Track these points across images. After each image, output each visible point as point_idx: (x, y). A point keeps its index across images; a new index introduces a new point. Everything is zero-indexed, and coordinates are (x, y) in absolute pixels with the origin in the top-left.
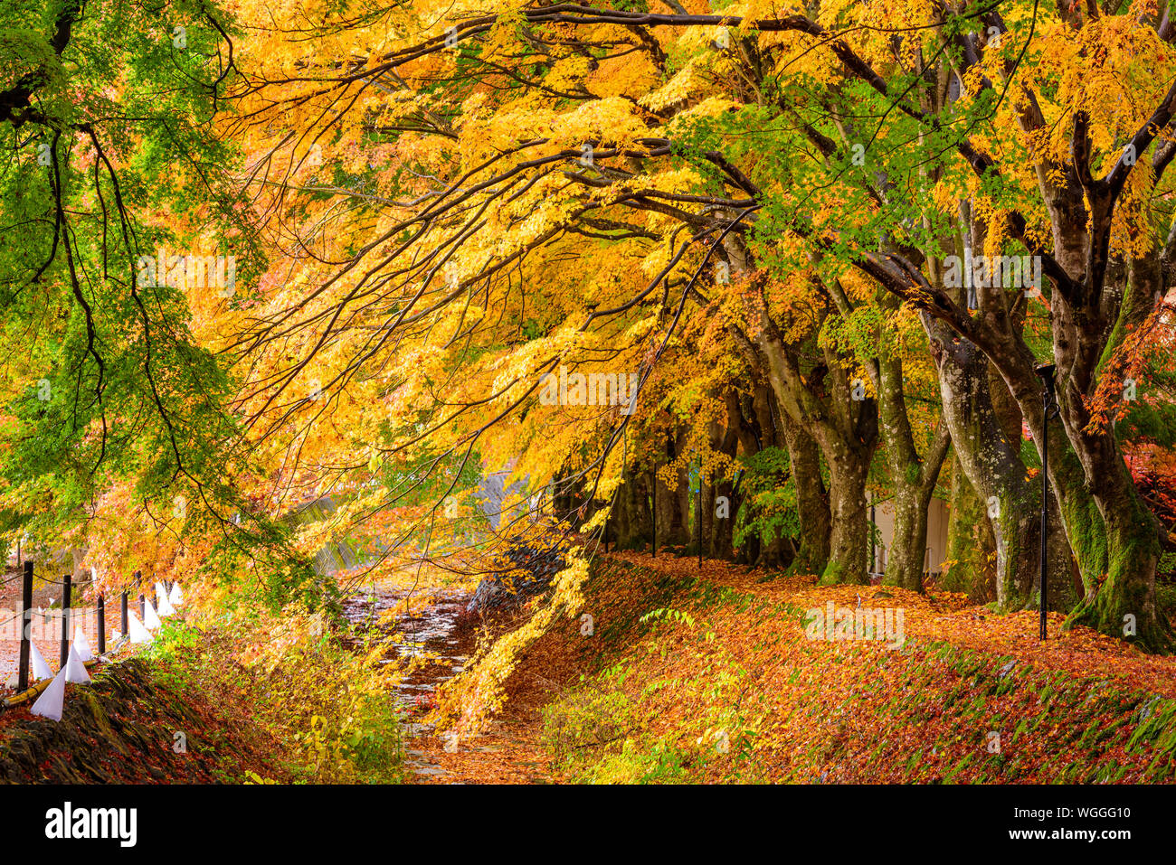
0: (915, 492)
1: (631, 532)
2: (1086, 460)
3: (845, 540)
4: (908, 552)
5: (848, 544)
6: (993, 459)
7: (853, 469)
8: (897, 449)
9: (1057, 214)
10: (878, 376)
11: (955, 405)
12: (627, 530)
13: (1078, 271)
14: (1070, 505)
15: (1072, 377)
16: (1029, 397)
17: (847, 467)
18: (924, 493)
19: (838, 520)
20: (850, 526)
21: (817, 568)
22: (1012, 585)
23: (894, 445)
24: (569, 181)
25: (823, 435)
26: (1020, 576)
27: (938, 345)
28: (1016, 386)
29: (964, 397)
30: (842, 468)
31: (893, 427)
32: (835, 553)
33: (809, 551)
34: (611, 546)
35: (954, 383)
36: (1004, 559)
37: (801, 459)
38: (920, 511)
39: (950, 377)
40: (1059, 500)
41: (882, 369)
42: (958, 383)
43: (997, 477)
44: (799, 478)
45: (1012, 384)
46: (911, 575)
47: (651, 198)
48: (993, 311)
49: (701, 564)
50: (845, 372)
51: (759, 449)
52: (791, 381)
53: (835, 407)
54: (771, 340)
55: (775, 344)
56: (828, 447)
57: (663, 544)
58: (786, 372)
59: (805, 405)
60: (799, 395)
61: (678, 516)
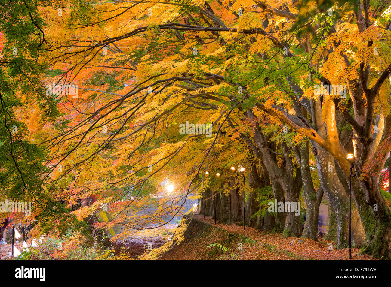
0: (314, 203)
1: (224, 217)
2: (367, 192)
4: (311, 225)
5: (292, 222)
6: (336, 192)
7: (294, 195)
8: (307, 187)
9: (355, 102)
10: (300, 161)
11: (322, 171)
12: (223, 216)
13: (363, 122)
14: (362, 209)
15: (360, 161)
17: (291, 194)
18: (317, 204)
19: (288, 213)
20: (293, 216)
21: (281, 230)
22: (343, 238)
23: (306, 186)
25: (282, 182)
26: (346, 235)
27: (315, 149)
29: (325, 169)
30: (290, 194)
31: (306, 179)
32: (287, 225)
33: (280, 225)
34: (217, 222)
35: (321, 163)
36: (340, 229)
37: (277, 191)
38: (316, 210)
39: (320, 161)
40: (358, 207)
41: (302, 158)
42: (323, 163)
43: (337, 198)
44: (276, 198)
46: (313, 234)
47: (212, 95)
49: (244, 229)
50: (290, 159)
51: (264, 186)
52: (271, 162)
53: (287, 172)
54: (264, 147)
55: (265, 149)
56: (284, 187)
57: (235, 221)
58: (269, 159)
59: (276, 171)
60: (274, 167)
61: (240, 211)
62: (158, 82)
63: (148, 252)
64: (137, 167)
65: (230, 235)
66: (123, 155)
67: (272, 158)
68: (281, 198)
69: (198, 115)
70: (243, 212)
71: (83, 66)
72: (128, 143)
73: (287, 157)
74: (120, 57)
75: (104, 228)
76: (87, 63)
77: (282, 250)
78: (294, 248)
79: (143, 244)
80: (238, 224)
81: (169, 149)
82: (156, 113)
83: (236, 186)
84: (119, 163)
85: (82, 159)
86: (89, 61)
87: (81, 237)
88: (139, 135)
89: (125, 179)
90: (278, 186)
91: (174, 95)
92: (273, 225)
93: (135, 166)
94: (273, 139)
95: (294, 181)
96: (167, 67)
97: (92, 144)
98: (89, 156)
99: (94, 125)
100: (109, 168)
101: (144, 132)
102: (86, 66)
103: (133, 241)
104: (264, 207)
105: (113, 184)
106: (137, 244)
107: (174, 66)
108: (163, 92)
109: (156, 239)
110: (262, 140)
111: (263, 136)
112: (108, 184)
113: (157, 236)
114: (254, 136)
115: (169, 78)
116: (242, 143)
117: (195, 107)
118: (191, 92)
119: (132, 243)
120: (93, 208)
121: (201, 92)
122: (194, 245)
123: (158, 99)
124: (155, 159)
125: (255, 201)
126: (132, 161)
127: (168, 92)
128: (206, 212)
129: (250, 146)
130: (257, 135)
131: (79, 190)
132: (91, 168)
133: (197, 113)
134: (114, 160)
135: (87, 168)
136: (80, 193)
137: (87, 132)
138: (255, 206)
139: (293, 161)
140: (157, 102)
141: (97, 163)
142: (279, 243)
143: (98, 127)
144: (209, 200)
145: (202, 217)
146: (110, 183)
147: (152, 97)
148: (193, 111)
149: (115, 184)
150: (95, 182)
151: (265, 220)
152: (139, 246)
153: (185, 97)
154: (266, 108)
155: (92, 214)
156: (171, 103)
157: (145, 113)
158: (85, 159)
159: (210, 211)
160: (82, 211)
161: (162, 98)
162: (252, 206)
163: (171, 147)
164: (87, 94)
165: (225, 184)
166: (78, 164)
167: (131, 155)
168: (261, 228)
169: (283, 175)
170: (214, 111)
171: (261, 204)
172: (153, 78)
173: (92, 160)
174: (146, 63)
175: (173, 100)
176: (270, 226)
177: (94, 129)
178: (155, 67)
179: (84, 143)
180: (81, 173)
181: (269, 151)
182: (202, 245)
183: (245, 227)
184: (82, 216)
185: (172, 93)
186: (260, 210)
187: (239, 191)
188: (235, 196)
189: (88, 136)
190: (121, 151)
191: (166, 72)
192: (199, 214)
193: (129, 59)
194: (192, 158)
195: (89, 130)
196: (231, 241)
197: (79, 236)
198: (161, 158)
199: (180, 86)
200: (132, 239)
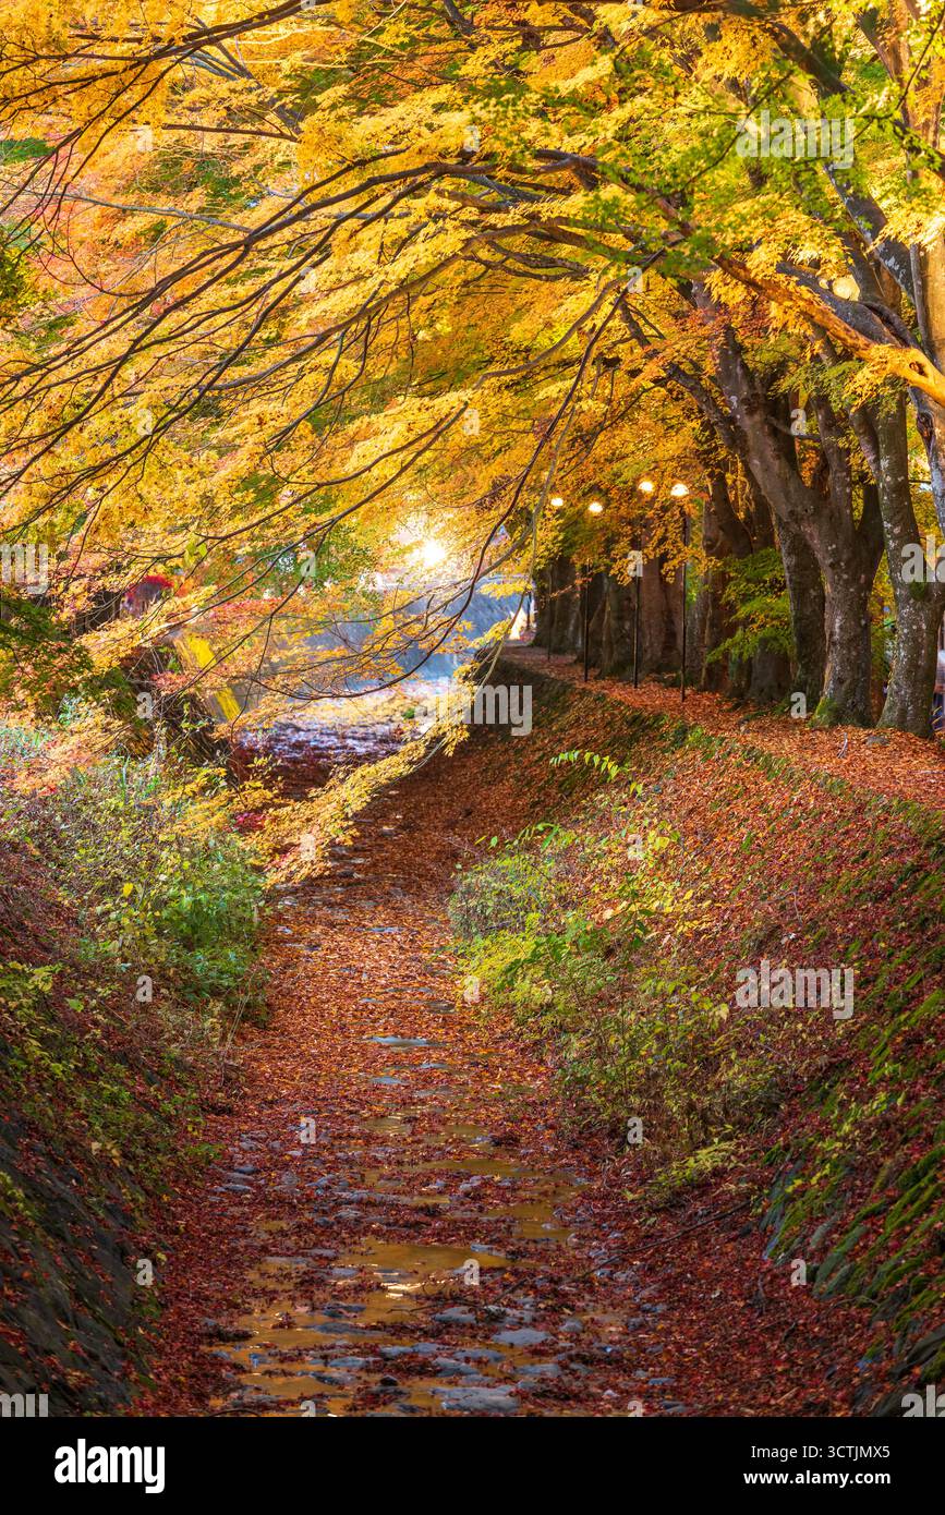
0: (922, 609)
1: (616, 656)
3: (843, 669)
4: (913, 685)
5: (847, 675)
7: (854, 579)
10: (878, 460)
12: (612, 653)
17: (845, 576)
18: (934, 612)
19: (834, 644)
20: (850, 652)
23: (896, 549)
24: (461, 204)
25: (816, 534)
27: (926, 422)
30: (840, 578)
31: (895, 525)
32: (830, 686)
33: (806, 683)
37: (796, 566)
38: (929, 634)
41: (882, 451)
44: (794, 589)
46: (917, 715)
47: (567, 228)
49: (684, 698)
50: (844, 453)
51: (751, 551)
52: (776, 465)
53: (832, 499)
54: (751, 412)
55: (757, 417)
56: (822, 550)
57: (652, 671)
58: (769, 453)
59: (794, 497)
60: (786, 481)
61: (672, 635)
62: (373, 181)
63: (341, 776)
64: (300, 480)
65: (635, 719)
66: (251, 440)
67: (778, 449)
68: (812, 591)
69: (522, 299)
70: (680, 641)
71: (111, 128)
72: (273, 396)
73: (831, 445)
74: (241, 93)
75: (187, 691)
76: (125, 114)
77: (808, 772)
78: (850, 764)
79: (337, 748)
80: (664, 681)
81: (412, 417)
82: (372, 292)
83: (654, 550)
84: (240, 464)
85: (108, 451)
86: (133, 108)
87: (109, 724)
88: (312, 370)
89: (260, 522)
90: (800, 548)
91: (431, 228)
92: (783, 684)
93: (295, 479)
94: (785, 384)
95: (854, 532)
96: (406, 128)
97: (143, 400)
98: (134, 442)
99: (148, 332)
100: (204, 485)
101: (329, 357)
102: (121, 125)
103: (302, 736)
104: (753, 621)
105: (217, 541)
106: (316, 748)
107: (430, 127)
108: (392, 216)
109: (382, 730)
110: (745, 388)
111: (749, 374)
112: (201, 539)
113: (385, 720)
114: (718, 372)
115: (411, 168)
116: (677, 399)
117: (509, 271)
118: (493, 219)
119: (298, 746)
120: (148, 622)
121: (528, 217)
122: (511, 752)
123: (377, 241)
124: (366, 451)
125: (723, 602)
126: (282, 463)
127: (412, 219)
128: (555, 640)
129: (704, 407)
130: (726, 369)
131: (101, 559)
132: (141, 484)
133: (517, 291)
134: (221, 455)
135: (125, 482)
136: (103, 572)
137: (124, 359)
138: (721, 619)
139: (854, 460)
140: (372, 252)
141: (163, 467)
142: (800, 749)
143: (165, 340)
144: (565, 598)
145: (540, 655)
146: (207, 538)
147: (351, 237)
148: (505, 284)
149: (223, 539)
150: (155, 534)
151: (758, 668)
152: (320, 756)
153: (471, 233)
154: (752, 275)
155: (148, 645)
156: (421, 255)
157: (331, 290)
158: (120, 452)
159: (570, 636)
160: (113, 634)
161: (390, 239)
162: (712, 619)
163: (420, 409)
164: (130, 225)
165: (617, 542)
166: (96, 469)
167: (282, 440)
168: (741, 696)
169: (817, 512)
170: (577, 284)
171: (742, 612)
172: (357, 169)
173: (145, 455)
174: (334, 113)
175: (428, 245)
176: (771, 687)
177: (149, 346)
178: (367, 128)
179: (117, 394)
180: (107, 502)
181: (771, 425)
182: (539, 754)
183: (687, 692)
184: (112, 652)
185: (425, 219)
186: (739, 633)
187: (668, 566)
188: (656, 586)
189: (128, 372)
190: (245, 425)
191: (402, 146)
192: (531, 646)
193: (273, 101)
194: (500, 450)
195: (132, 350)
196: (638, 742)
197: (102, 719)
198: (386, 451)
199: (453, 196)
200: (298, 730)
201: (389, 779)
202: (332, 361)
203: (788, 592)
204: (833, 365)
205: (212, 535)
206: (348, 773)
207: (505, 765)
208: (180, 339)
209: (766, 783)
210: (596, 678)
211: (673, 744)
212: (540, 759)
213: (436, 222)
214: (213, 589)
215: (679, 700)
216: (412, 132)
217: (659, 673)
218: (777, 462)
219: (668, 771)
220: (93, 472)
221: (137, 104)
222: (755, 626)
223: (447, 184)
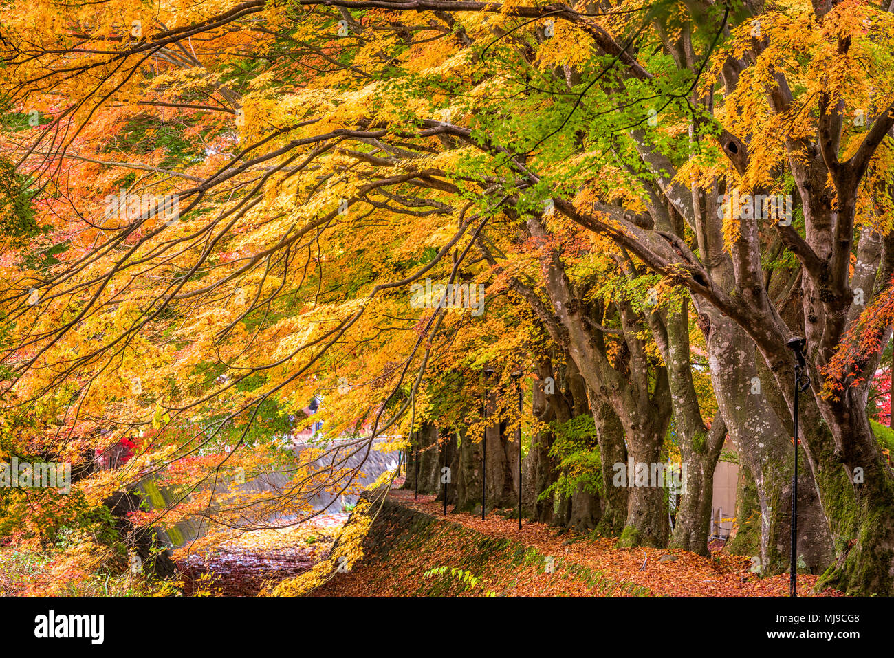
0: (701, 459)
1: (467, 496)
2: (836, 430)
3: (641, 505)
4: (694, 517)
5: (644, 509)
6: (758, 429)
7: (649, 437)
8: (684, 418)
9: (808, 195)
10: (667, 348)
11: (722, 377)
12: (464, 493)
13: (827, 249)
14: (823, 473)
15: (820, 350)
16: (784, 369)
17: (643, 435)
18: (710, 461)
21: (616, 529)
22: (775, 549)
23: (681, 414)
24: (357, 160)
25: (620, 404)
26: (783, 541)
27: (706, 319)
28: (772, 359)
29: (731, 370)
30: (639, 436)
31: (680, 397)
32: (631, 517)
33: (613, 515)
34: (450, 508)
35: (721, 356)
36: (768, 524)
37: (606, 427)
38: (706, 478)
39: (717, 350)
40: (813, 469)
41: (670, 342)
42: (725, 356)
43: (761, 445)
44: (603, 445)
45: (769, 357)
46: (697, 539)
47: (436, 177)
48: (749, 287)
49: (520, 527)
50: (641, 344)
51: (572, 416)
52: (590, 352)
53: (632, 377)
54: (571, 313)
55: (576, 317)
56: (625, 416)
57: (495, 507)
58: (586, 343)
59: (604, 376)
60: (597, 365)
61: (509, 480)
62: (295, 144)
63: (269, 587)
64: (240, 366)
65: (484, 543)
66: (202, 336)
67: (593, 341)
68: (617, 446)
69: (400, 230)
70: (516, 484)
71: (99, 104)
72: (216, 303)
73: (631, 338)
74: (194, 78)
75: (154, 525)
76: (110, 94)
77: (618, 582)
78: (649, 576)
79: (257, 566)
80: (505, 514)
81: (323, 319)
82: (291, 226)
83: (499, 416)
84: (192, 355)
85: (96, 345)
86: (116, 89)
87: (95, 549)
88: (246, 284)
89: (209, 397)
90: (609, 414)
91: (336, 178)
92: (595, 517)
93: (235, 365)
94: (596, 292)
95: (649, 401)
96: (317, 103)
97: (122, 308)
98: (115, 338)
99: (127, 256)
100: (167, 370)
101: (259, 274)
102: (108, 102)
103: (229, 557)
104: (573, 469)
105: (177, 412)
106: (241, 566)
107: (335, 102)
108: (307, 170)
109: (290, 552)
110: (567, 295)
111: (569, 285)
112: (165, 411)
113: (292, 545)
114: (547, 284)
115: (323, 133)
116: (515, 304)
117: (391, 209)
118: (382, 170)
119: (227, 565)
120: (126, 472)
121: (408, 169)
122: (390, 569)
123: (294, 187)
124: (288, 345)
125: (550, 455)
126: (226, 352)
127: (321, 171)
128: (420, 484)
129: (537, 310)
130: (553, 281)
131: (90, 426)
132: (121, 369)
133: (397, 224)
134: (179, 347)
135: (109, 368)
136: (92, 435)
137: (110, 275)
138: (548, 468)
139: (648, 349)
140: (291, 196)
141: (137, 356)
142: (611, 564)
143: (138, 263)
144: (428, 453)
145: (409, 495)
146: (170, 410)
147: (278, 184)
148: (387, 218)
149: (182, 410)
150: (131, 407)
151: (576, 505)
152: (245, 572)
153: (366, 182)
154: (577, 212)
155: (123, 490)
156: (329, 198)
157: (260, 224)
158: (105, 345)
159: (431, 481)
160: (99, 481)
161: (305, 186)
162: (541, 468)
163: (328, 313)
164: (108, 176)
165: (470, 410)
166: (87, 358)
167: (224, 336)
168: (563, 525)
169: (621, 387)
170: (443, 219)
171: (565, 462)
172: (282, 134)
173: (124, 348)
174: (263, 93)
175: (334, 191)
176: (586, 519)
177: (127, 266)
178: (287, 104)
179: (103, 303)
180: (96, 383)
181: (586, 323)
182: (411, 570)
183: (523, 522)
184: (98, 495)
185: (332, 171)
186: (561, 479)
187: (509, 429)
188: (498, 443)
189: (111, 286)
190: (198, 324)
191: (315, 117)
192: (402, 489)
193: (218, 84)
194: (385, 343)
195: (116, 270)
196: (487, 559)
197: (90, 545)
198: (303, 344)
199: (352, 154)
200: (227, 552)
201: (305, 590)
202: (262, 277)
203: (599, 445)
204: (633, 279)
205: (173, 407)
206: (274, 585)
207: (385, 578)
208: (150, 261)
209: (587, 591)
210: (452, 512)
211: (514, 561)
212: (413, 573)
213: (339, 173)
214: (174, 447)
215: (517, 528)
216: (322, 106)
217: (500, 508)
218: (591, 350)
219: (511, 582)
220: (85, 360)
221: (119, 87)
222: (574, 472)
223: (346, 145)
